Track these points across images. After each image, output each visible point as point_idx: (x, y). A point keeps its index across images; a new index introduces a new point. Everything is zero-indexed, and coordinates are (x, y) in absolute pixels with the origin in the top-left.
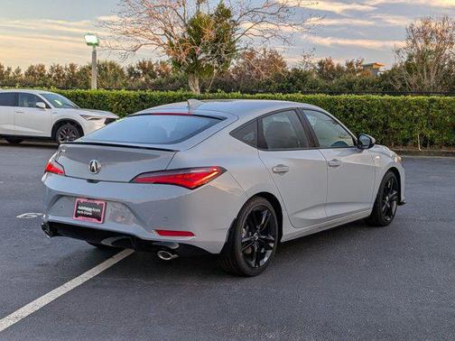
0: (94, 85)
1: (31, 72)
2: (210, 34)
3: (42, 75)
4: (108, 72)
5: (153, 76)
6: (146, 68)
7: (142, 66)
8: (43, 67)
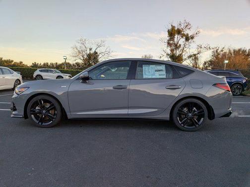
0: (65, 68)
1: (44, 64)
2: (92, 58)
3: (48, 66)
4: (68, 65)
5: (80, 66)
6: (78, 64)
7: (76, 63)
8: (48, 63)
